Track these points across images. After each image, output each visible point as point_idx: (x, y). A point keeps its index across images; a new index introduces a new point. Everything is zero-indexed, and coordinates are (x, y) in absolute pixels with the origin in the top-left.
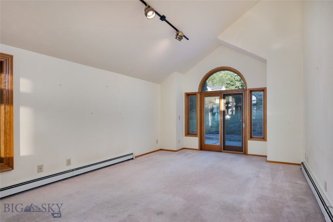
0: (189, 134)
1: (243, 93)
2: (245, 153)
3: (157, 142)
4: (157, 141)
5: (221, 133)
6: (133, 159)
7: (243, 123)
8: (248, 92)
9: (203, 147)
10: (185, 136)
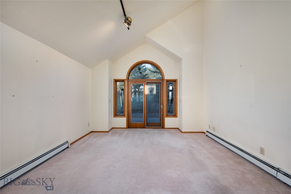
0: (117, 115)
1: (161, 82)
2: (163, 127)
3: (89, 126)
4: (89, 124)
5: (145, 113)
6: (68, 147)
7: (161, 105)
8: (165, 82)
9: (130, 126)
10: (114, 117)
